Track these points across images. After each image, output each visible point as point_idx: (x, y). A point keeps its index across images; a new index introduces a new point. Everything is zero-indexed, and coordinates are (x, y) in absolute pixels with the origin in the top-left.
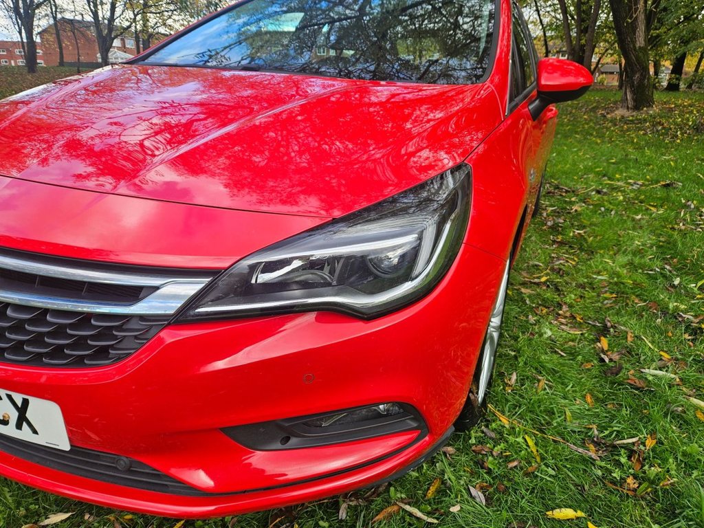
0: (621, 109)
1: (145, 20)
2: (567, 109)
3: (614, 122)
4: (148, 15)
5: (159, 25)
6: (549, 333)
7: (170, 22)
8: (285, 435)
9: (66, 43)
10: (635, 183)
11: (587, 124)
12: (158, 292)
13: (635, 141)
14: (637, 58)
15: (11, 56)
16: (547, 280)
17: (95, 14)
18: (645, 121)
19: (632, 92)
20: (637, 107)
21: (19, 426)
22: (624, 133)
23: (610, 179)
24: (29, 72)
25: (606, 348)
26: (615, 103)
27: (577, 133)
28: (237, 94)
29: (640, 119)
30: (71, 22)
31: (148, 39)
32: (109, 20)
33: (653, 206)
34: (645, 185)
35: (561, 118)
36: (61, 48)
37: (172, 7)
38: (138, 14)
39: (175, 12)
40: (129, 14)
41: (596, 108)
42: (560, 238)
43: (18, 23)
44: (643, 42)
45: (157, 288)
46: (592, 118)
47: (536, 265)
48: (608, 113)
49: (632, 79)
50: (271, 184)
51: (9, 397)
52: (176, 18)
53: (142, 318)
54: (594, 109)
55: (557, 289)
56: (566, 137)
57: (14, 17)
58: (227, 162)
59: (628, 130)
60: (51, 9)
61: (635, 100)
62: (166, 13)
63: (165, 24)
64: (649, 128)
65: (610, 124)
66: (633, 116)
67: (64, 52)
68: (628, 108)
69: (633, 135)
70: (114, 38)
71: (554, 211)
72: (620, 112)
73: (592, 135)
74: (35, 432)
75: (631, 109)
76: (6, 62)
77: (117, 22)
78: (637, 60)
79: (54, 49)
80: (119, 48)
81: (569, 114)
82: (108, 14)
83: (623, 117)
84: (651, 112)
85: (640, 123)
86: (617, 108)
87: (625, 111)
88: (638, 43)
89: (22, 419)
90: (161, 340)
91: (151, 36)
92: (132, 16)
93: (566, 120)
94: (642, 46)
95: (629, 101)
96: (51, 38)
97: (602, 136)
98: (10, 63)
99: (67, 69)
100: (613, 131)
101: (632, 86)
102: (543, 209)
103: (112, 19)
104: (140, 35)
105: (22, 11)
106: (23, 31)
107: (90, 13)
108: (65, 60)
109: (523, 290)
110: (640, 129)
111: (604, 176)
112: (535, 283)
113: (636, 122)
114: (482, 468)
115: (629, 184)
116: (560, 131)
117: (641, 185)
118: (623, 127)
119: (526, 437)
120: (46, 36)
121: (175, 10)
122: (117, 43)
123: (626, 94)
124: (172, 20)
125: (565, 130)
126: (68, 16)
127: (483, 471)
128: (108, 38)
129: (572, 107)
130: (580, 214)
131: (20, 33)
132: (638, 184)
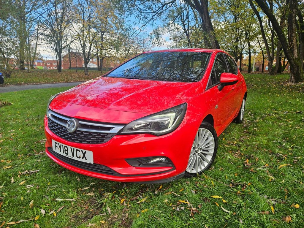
0: (290, 83)
1: (101, 52)
2: (267, 83)
3: (286, 88)
4: (103, 50)
5: (106, 53)
6: (229, 157)
7: (110, 52)
8: (140, 164)
9: (72, 61)
10: (285, 112)
11: (275, 89)
12: (114, 129)
13: (294, 95)
14: (295, 62)
15: (51, 65)
16: (236, 143)
17: (84, 51)
18: (299, 87)
19: (294, 75)
20: (296, 81)
21: (83, 158)
22: (290, 92)
23: (276, 110)
24: (59, 72)
25: (247, 162)
26: (288, 80)
27: (269, 92)
28: (134, 85)
29: (297, 86)
30: (75, 53)
31: (102, 59)
32: (88, 53)
33: (289, 120)
34: (290, 113)
35: (264, 86)
36: (70, 63)
37: (111, 47)
38: (99, 50)
39: (112, 49)
40: (96, 50)
41: (280, 82)
42: (246, 131)
43: (56, 54)
44: (297, 56)
45: (114, 128)
46: (277, 86)
47: (234, 139)
48: (284, 84)
49: (293, 70)
50: (142, 108)
51: (82, 151)
52: (113, 51)
53: (110, 133)
54: (279, 83)
55: (239, 146)
56: (265, 94)
57: (55, 52)
58: (129, 103)
59: (292, 91)
60: (68, 49)
61: (295, 79)
62: (109, 49)
63: (108, 53)
64: (301, 90)
65: (284, 89)
66: (294, 85)
67: (71, 64)
68: (293, 82)
69: (294, 93)
70: (90, 59)
71: (248, 122)
72: (289, 84)
73: (276, 93)
74: (86, 159)
75: (294, 82)
76: (49, 68)
77: (91, 53)
78: (294, 63)
79: (68, 63)
80: (91, 62)
81: (268, 85)
82: (88, 50)
83: (290, 86)
84: (302, 84)
85: (297, 88)
86: (288, 82)
87: (292, 83)
88: (295, 56)
89: (84, 156)
90: (113, 139)
91: (103, 58)
92: (97, 51)
93: (266, 87)
94: (296, 57)
95: (293, 79)
96: (67, 59)
97: (280, 93)
98: (51, 68)
99: (72, 70)
100: (285, 91)
101: (294, 73)
102: (244, 121)
103: (89, 52)
104: (99, 57)
105: (58, 50)
106: (58, 57)
107: (82, 51)
108: (71, 67)
109: (226, 146)
110: (297, 91)
111: (274, 109)
112: (231, 144)
113: (295, 87)
114: (196, 186)
115: (283, 112)
116: (262, 91)
117: (288, 113)
118: (290, 90)
119: (212, 181)
120: (65, 58)
121: (113, 48)
122: (91, 60)
123: (291, 76)
124: (111, 52)
125: (265, 91)
126: (74, 51)
127: (196, 187)
128: (88, 59)
129: (269, 82)
130: (258, 123)
131: (57, 58)
132: (287, 112)
